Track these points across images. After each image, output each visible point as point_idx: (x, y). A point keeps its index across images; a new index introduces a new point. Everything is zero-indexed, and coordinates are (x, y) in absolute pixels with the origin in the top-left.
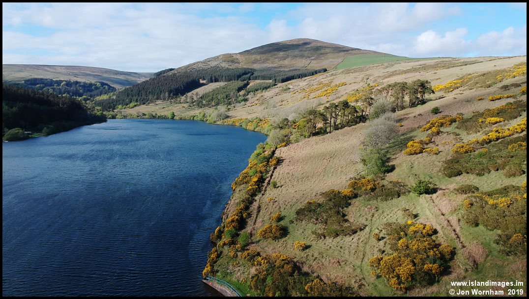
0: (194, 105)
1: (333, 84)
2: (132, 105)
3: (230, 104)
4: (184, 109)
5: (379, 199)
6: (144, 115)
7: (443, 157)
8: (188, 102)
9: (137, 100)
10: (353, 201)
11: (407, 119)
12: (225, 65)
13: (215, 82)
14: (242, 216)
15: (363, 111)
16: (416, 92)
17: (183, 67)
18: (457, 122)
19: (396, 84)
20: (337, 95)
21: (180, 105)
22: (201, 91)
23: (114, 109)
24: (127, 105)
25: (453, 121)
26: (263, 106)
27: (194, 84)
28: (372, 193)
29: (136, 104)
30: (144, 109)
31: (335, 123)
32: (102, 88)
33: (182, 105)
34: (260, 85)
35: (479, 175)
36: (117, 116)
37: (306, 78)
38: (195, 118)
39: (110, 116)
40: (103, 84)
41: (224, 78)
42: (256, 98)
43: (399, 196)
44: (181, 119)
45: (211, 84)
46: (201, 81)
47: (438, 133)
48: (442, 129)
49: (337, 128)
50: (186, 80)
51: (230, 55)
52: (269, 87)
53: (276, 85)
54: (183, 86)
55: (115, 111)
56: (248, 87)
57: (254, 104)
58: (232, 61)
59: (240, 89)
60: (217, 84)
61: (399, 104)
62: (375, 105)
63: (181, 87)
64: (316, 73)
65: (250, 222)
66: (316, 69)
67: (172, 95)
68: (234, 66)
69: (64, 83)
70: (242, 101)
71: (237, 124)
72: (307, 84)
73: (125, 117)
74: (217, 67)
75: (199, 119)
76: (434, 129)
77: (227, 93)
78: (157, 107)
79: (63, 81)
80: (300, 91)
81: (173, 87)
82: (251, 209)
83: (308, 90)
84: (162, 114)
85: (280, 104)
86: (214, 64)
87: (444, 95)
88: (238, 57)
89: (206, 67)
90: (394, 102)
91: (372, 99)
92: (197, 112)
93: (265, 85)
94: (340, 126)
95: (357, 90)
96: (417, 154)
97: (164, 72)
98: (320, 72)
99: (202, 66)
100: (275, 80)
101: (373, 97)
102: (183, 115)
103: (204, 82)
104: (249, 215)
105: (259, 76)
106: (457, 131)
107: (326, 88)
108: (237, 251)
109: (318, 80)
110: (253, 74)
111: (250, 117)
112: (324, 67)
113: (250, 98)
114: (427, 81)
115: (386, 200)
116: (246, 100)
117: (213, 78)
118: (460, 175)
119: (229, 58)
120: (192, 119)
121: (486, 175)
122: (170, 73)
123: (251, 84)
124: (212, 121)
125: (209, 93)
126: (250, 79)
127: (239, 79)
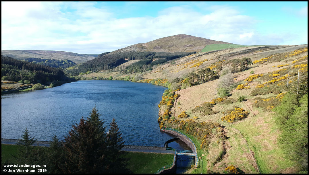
0: (122, 73)
1: (200, 60)
2: (88, 72)
3: (142, 71)
4: (117, 74)
5: (225, 104)
6: (96, 78)
7: (252, 90)
8: (119, 71)
9: (90, 70)
10: (214, 106)
11: (239, 76)
12: (138, 50)
13: (133, 59)
14: (168, 113)
15: (217, 73)
16: (244, 64)
17: (115, 51)
18: (261, 77)
19: (234, 60)
20: (203, 66)
21: (115, 72)
22: (126, 64)
23: (78, 75)
24: (85, 72)
25: (259, 76)
26: (161, 73)
27: (122, 61)
28: (222, 103)
29: (90, 72)
30: (95, 74)
31: (203, 79)
32: (68, 63)
34: (159, 61)
35: (264, 95)
36: (81, 79)
37: (184, 57)
38: (124, 79)
39: (77, 78)
40: (69, 61)
41: (138, 57)
42: (156, 69)
43: (233, 103)
44: (116, 80)
45: (131, 61)
46: (126, 59)
47: (252, 82)
48: (253, 80)
49: (204, 82)
50: (117, 59)
51: (141, 44)
52: (164, 62)
53: (168, 61)
55: (79, 75)
56: (152, 62)
57: (156, 71)
58: (142, 48)
59: (148, 64)
60: (135, 60)
61: (235, 70)
62: (223, 70)
63: (115, 62)
64: (190, 54)
66: (190, 52)
67: (110, 67)
68: (143, 51)
70: (149, 70)
71: (149, 82)
72: (186, 61)
73: (86, 79)
74: (134, 51)
75: (126, 80)
76: (250, 80)
77: (141, 66)
78: (102, 74)
79: (46, 59)
80: (181, 64)
81: (110, 63)
82: (171, 111)
83: (186, 64)
84: (106, 77)
85: (171, 71)
86: (132, 49)
87: (258, 65)
88: (146, 45)
89: (128, 51)
90: (233, 69)
91: (222, 67)
92: (125, 76)
93: (162, 61)
94: (206, 81)
95: (214, 63)
96: (241, 89)
97: (104, 54)
98: (192, 53)
99: (125, 51)
100: (167, 58)
101: (222, 66)
102: (117, 78)
103: (127, 59)
105: (158, 56)
106: (260, 80)
107: (196, 63)
109: (191, 58)
110: (154, 55)
111: (155, 78)
112: (194, 51)
114: (249, 59)
115: (228, 104)
116: (151, 69)
117: (132, 58)
118: (257, 95)
119: (140, 46)
120: (122, 80)
121: (267, 94)
122: (108, 55)
123: (153, 61)
124: (134, 81)
125: (130, 66)
126: (153, 58)
127: (147, 58)
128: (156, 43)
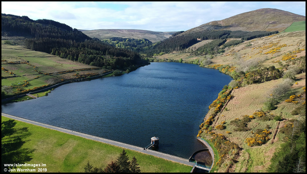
0: (193, 54)
1: (279, 45)
2: (161, 53)
3: (213, 54)
4: (187, 56)
6: (167, 60)
8: (190, 52)
9: (163, 51)
10: (252, 120)
12: (212, 29)
14: (211, 121)
21: (185, 54)
22: (197, 45)
24: (159, 53)
26: (233, 57)
27: (194, 42)
28: (260, 118)
29: (163, 53)
30: (167, 56)
32: (145, 42)
33: (187, 54)
34: (233, 41)
36: (154, 60)
37: (263, 37)
38: (193, 63)
39: (151, 60)
40: (146, 40)
41: (211, 37)
42: (229, 51)
43: (270, 120)
44: (186, 63)
45: (203, 41)
46: (198, 39)
49: (267, 80)
50: (189, 39)
51: (216, 22)
52: (239, 43)
53: (243, 42)
54: (188, 42)
55: (153, 57)
56: (226, 43)
57: (228, 54)
58: (217, 26)
59: (220, 45)
60: (207, 41)
63: (186, 43)
65: (214, 123)
67: (181, 48)
69: (128, 39)
70: (221, 52)
71: (216, 68)
72: (264, 43)
73: (158, 61)
74: (208, 30)
75: (195, 63)
77: (212, 47)
78: (173, 55)
79: (127, 38)
80: (257, 48)
81: (182, 44)
82: (215, 118)
83: (262, 47)
84: (176, 59)
85: (243, 56)
86: (206, 28)
88: (221, 23)
89: (201, 30)
92: (194, 59)
93: (236, 42)
95: (291, 52)
96: (290, 103)
99: (199, 30)
100: (243, 38)
102: (187, 60)
103: (200, 39)
104: (214, 120)
105: (233, 36)
107: (274, 47)
108: (208, 132)
109: (270, 40)
110: (229, 34)
111: (224, 64)
112: (277, 30)
113: (226, 50)
115: (264, 121)
116: (223, 52)
117: (205, 38)
119: (215, 24)
120: (191, 63)
122: (181, 35)
123: (227, 41)
124: (202, 65)
125: (202, 47)
126: (227, 38)
127: (221, 38)
128: (233, 20)
